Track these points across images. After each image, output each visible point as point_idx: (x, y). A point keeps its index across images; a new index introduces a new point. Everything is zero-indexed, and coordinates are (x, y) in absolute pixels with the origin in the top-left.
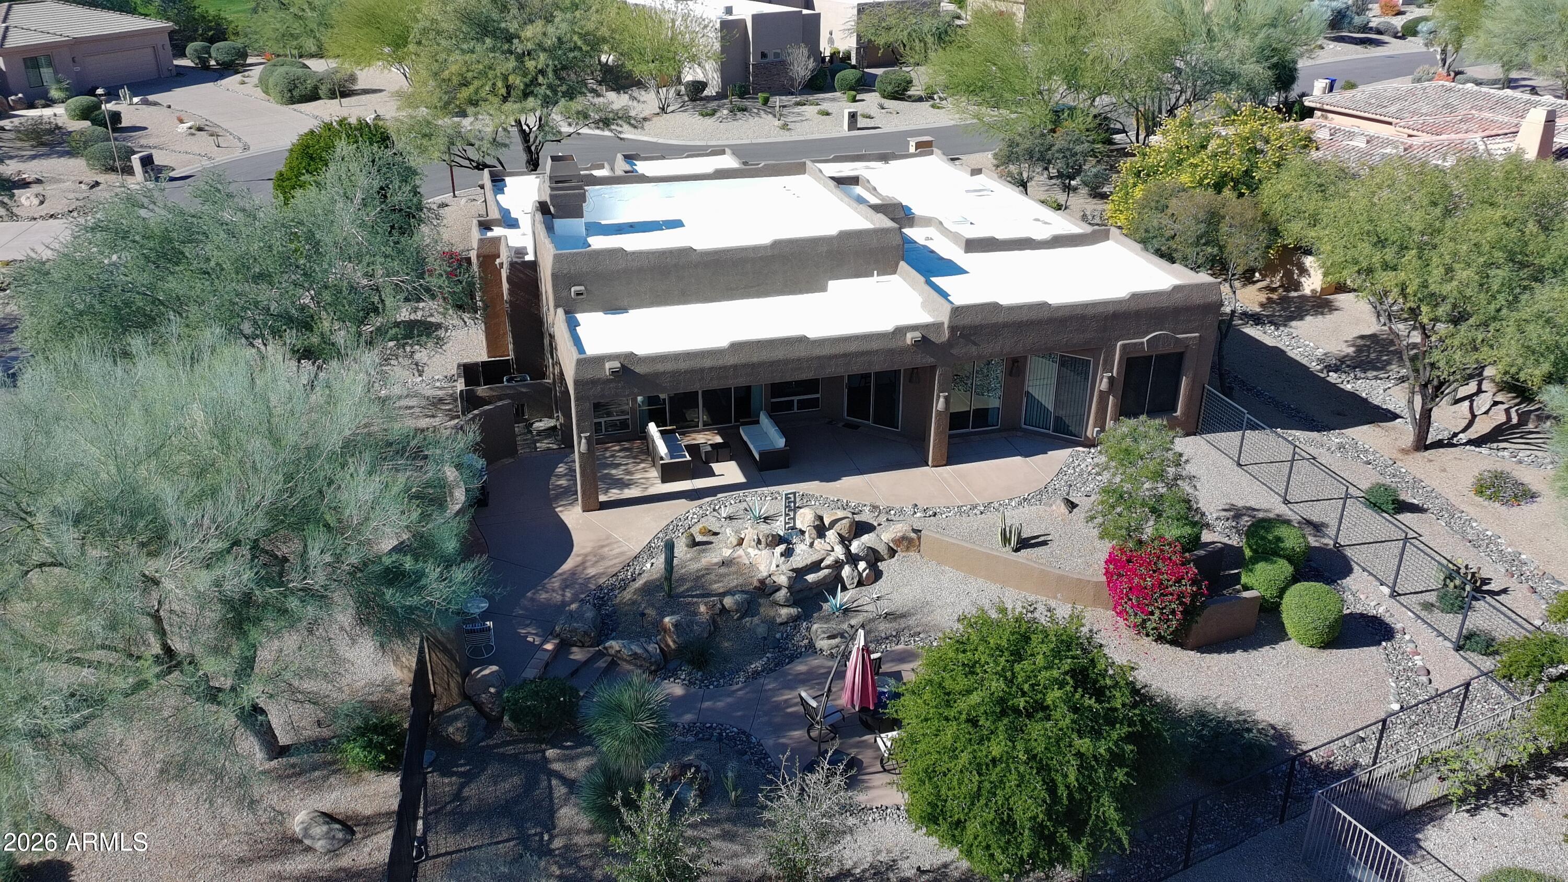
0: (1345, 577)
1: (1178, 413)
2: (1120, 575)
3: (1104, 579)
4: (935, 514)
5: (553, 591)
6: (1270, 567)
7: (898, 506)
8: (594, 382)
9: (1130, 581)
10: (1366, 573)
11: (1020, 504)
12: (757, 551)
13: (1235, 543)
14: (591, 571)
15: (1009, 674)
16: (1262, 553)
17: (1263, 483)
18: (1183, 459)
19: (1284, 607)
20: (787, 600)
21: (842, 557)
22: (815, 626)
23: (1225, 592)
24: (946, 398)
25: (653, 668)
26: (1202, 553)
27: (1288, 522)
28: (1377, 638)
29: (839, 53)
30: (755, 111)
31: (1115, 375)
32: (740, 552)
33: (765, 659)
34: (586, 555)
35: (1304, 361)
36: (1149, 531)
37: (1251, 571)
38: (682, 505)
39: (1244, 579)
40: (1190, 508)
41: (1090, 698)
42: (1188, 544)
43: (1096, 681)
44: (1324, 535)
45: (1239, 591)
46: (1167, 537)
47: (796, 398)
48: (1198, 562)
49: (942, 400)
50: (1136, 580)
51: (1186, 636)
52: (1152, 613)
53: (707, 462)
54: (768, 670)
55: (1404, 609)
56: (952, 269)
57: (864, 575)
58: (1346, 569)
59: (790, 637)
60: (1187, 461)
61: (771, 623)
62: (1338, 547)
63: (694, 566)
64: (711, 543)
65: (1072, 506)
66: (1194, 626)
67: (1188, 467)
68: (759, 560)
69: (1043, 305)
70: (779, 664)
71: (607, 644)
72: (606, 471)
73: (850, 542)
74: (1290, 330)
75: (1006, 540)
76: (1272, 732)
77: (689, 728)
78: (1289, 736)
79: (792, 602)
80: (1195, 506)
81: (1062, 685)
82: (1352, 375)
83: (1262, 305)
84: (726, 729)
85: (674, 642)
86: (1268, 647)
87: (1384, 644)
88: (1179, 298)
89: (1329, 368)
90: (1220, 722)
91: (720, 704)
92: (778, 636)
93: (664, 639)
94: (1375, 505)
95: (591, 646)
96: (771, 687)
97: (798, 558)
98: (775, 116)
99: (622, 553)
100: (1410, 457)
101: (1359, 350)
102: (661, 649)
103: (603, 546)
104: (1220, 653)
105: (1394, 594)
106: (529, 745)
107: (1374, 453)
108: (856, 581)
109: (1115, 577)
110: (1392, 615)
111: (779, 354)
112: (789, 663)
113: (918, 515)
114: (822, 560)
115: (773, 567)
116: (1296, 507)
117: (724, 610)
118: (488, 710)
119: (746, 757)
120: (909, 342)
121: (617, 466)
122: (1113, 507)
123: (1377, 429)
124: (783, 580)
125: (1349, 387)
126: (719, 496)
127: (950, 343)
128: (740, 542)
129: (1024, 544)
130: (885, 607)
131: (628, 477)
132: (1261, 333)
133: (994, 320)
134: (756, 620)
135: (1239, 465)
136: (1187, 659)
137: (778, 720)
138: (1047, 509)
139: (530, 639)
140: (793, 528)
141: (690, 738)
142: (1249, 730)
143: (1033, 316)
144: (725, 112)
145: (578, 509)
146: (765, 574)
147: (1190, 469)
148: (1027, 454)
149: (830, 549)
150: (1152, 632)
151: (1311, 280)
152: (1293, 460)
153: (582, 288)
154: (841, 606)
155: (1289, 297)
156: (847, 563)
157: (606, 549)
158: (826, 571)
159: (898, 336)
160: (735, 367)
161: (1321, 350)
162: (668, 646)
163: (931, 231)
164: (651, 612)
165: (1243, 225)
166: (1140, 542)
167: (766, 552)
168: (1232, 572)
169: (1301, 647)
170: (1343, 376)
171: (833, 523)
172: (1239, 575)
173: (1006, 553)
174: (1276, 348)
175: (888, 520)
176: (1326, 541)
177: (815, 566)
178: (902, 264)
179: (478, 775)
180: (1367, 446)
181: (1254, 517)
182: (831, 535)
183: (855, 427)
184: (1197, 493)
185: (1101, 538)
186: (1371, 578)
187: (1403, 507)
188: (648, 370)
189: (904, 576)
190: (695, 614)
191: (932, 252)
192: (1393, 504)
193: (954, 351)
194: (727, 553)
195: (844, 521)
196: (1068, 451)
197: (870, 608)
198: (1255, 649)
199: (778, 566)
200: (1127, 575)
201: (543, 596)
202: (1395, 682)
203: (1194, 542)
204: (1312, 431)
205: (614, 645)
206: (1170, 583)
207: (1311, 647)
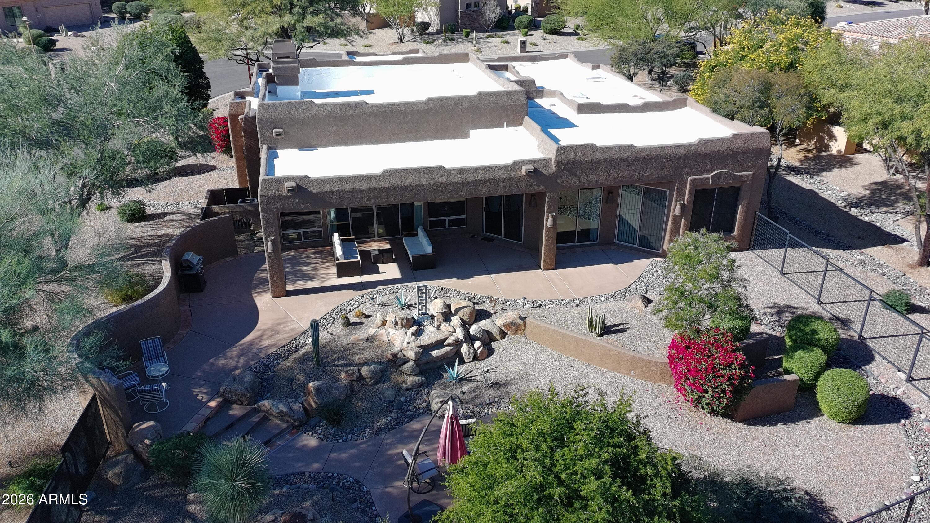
0: (868, 364)
1: (735, 233)
2: (680, 359)
3: (667, 361)
4: (540, 306)
5: (231, 358)
6: (807, 355)
7: (513, 299)
8: (275, 198)
9: (688, 364)
10: (885, 361)
11: (608, 299)
12: (394, 331)
13: (778, 334)
14: (265, 343)
15: (547, 462)
16: (801, 343)
17: (801, 288)
18: (736, 264)
19: (818, 389)
20: (413, 370)
21: (461, 337)
22: (433, 392)
23: (769, 373)
24: (554, 217)
25: (296, 424)
26: (750, 341)
27: (821, 318)
28: (897, 416)
29: (520, 7)
30: (461, 40)
31: (686, 202)
32: (383, 331)
33: (389, 418)
34: (265, 330)
35: (833, 200)
36: (706, 322)
37: (791, 357)
38: (349, 294)
39: (785, 364)
40: (741, 305)
41: (628, 490)
42: (739, 334)
43: (637, 469)
44: (850, 329)
45: (781, 374)
46: (721, 328)
47: (447, 218)
48: (747, 349)
49: (550, 219)
50: (693, 363)
51: (736, 410)
52: (706, 391)
53: (375, 263)
54: (389, 428)
55: (919, 392)
56: (566, 124)
57: (479, 351)
58: (868, 357)
59: (412, 400)
60: (739, 267)
61: (398, 389)
62: (862, 339)
63: (345, 341)
64: (362, 323)
65: (648, 301)
66: (742, 403)
67: (740, 271)
68: (395, 338)
69: (630, 147)
70: (399, 423)
71: (260, 404)
72: (299, 268)
73: (470, 325)
74: (822, 178)
75: (592, 327)
76: (807, 497)
77: (314, 477)
78: (822, 502)
79: (417, 372)
80: (745, 303)
81: (599, 475)
82: (869, 210)
83: (801, 161)
84: (344, 479)
85: (315, 402)
86: (804, 422)
87: (903, 421)
88: (737, 145)
89: (853, 205)
90: (763, 492)
91: (344, 455)
92: (403, 399)
93: (307, 400)
94: (891, 306)
95: (248, 404)
96: (389, 441)
97: (426, 337)
98: (472, 43)
99: (293, 329)
100: (917, 271)
101: (873, 192)
102: (304, 408)
103: (280, 324)
104: (764, 425)
105: (910, 379)
106: (175, 489)
107: (888, 267)
108: (472, 356)
109: (676, 360)
110: (909, 397)
111: (422, 180)
112: (408, 422)
113: (528, 306)
114: (445, 340)
115: (405, 344)
116: (828, 307)
117: (360, 377)
118: (146, 458)
119: (354, 505)
120: (524, 173)
121: (308, 264)
122: (676, 303)
123: (890, 250)
124: (411, 354)
125: (866, 219)
126: (379, 288)
127: (556, 175)
128: (384, 324)
129: (607, 330)
130: (493, 377)
131: (314, 272)
132: (800, 181)
133: (591, 157)
134: (386, 385)
135: (782, 274)
136: (736, 430)
137: (389, 470)
138: (628, 303)
139: (200, 397)
140: (425, 314)
141: (313, 486)
142: (788, 499)
143: (622, 155)
144: (441, 41)
145: (268, 295)
146: (397, 349)
147: (741, 273)
148: (617, 262)
149: (452, 330)
150: (706, 407)
151: (837, 144)
152: (826, 271)
153: (281, 130)
154: (458, 376)
155: (821, 156)
156: (465, 342)
157: (281, 326)
158: (448, 348)
159: (516, 168)
160: (387, 189)
161: (845, 193)
162: (310, 405)
163: (555, 100)
164: (301, 377)
165: (789, 91)
166: (698, 332)
167: (401, 332)
168: (776, 357)
169: (832, 422)
170: (862, 211)
171: (458, 310)
172: (780, 360)
173: (593, 338)
174: (811, 191)
175: (502, 309)
176: (851, 333)
177: (440, 344)
178: (527, 118)
179: (125, 514)
180: (882, 262)
181: (793, 314)
182: (455, 320)
183: (491, 240)
184: (746, 292)
185: (666, 327)
186: (889, 365)
187: (913, 309)
188: (319, 190)
189: (510, 353)
190: (337, 379)
191: (554, 113)
192: (906, 306)
193: (560, 181)
194: (372, 331)
195: (466, 309)
196: (650, 260)
197: (480, 378)
198: (793, 423)
199: (408, 343)
200: (685, 359)
201: (222, 362)
202: (915, 456)
203: (745, 332)
204: (839, 249)
205: (266, 403)
206: (722, 367)
207: (841, 423)
